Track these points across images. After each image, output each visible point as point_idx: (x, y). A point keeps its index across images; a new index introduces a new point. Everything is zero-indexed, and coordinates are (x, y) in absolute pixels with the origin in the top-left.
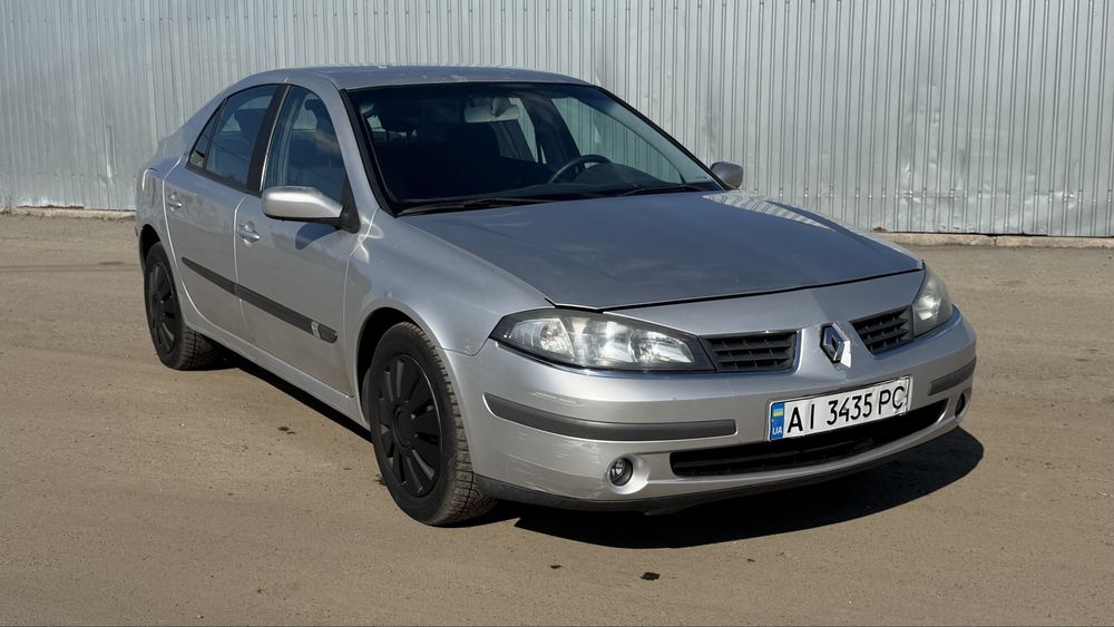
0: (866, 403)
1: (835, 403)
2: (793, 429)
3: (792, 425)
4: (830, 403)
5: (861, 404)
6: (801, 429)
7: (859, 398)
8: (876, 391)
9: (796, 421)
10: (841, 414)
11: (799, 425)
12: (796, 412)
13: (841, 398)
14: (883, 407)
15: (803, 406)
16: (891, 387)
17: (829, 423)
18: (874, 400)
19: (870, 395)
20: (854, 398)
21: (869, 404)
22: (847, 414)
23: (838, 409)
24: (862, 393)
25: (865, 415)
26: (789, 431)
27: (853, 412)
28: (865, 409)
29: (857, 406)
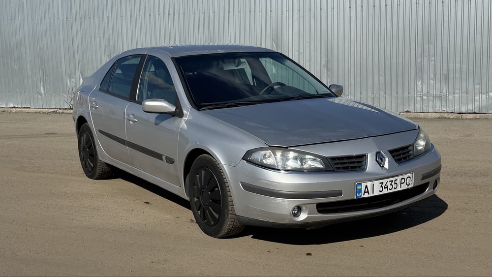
0: (395, 183)
1: (382, 183)
2: (365, 194)
3: (365, 192)
4: (380, 183)
5: (393, 183)
6: (369, 194)
7: (392, 181)
8: (399, 178)
9: (366, 191)
10: (385, 188)
11: (368, 192)
12: (366, 187)
13: (384, 181)
14: (402, 185)
15: (369, 184)
16: (405, 176)
17: (380, 191)
18: (398, 182)
19: (397, 180)
20: (390, 181)
21: (396, 184)
22: (387, 188)
23: (383, 186)
24: (393, 179)
25: (395, 188)
26: (364, 195)
27: (390, 187)
28: (395, 186)
29: (391, 184)
